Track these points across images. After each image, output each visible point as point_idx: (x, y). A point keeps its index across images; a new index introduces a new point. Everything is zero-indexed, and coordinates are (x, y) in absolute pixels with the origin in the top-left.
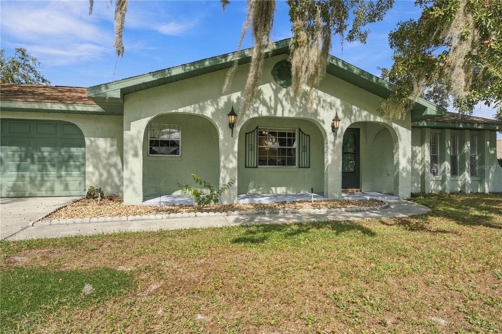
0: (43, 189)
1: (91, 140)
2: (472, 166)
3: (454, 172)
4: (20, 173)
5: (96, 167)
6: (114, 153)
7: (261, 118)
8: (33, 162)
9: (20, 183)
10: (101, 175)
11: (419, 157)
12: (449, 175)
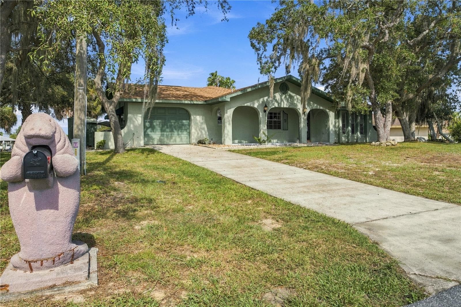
0: (172, 140)
1: (194, 117)
2: (361, 129)
3: (353, 132)
4: (163, 133)
5: (196, 129)
6: (204, 123)
7: (275, 108)
8: (167, 128)
9: (162, 138)
10: (198, 134)
11: (337, 124)
12: (350, 134)
